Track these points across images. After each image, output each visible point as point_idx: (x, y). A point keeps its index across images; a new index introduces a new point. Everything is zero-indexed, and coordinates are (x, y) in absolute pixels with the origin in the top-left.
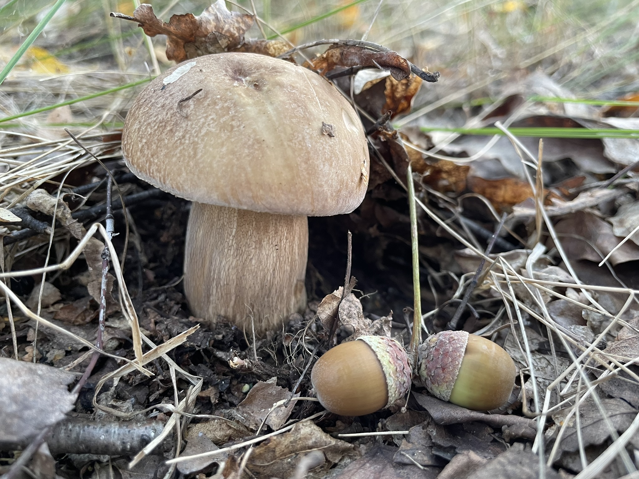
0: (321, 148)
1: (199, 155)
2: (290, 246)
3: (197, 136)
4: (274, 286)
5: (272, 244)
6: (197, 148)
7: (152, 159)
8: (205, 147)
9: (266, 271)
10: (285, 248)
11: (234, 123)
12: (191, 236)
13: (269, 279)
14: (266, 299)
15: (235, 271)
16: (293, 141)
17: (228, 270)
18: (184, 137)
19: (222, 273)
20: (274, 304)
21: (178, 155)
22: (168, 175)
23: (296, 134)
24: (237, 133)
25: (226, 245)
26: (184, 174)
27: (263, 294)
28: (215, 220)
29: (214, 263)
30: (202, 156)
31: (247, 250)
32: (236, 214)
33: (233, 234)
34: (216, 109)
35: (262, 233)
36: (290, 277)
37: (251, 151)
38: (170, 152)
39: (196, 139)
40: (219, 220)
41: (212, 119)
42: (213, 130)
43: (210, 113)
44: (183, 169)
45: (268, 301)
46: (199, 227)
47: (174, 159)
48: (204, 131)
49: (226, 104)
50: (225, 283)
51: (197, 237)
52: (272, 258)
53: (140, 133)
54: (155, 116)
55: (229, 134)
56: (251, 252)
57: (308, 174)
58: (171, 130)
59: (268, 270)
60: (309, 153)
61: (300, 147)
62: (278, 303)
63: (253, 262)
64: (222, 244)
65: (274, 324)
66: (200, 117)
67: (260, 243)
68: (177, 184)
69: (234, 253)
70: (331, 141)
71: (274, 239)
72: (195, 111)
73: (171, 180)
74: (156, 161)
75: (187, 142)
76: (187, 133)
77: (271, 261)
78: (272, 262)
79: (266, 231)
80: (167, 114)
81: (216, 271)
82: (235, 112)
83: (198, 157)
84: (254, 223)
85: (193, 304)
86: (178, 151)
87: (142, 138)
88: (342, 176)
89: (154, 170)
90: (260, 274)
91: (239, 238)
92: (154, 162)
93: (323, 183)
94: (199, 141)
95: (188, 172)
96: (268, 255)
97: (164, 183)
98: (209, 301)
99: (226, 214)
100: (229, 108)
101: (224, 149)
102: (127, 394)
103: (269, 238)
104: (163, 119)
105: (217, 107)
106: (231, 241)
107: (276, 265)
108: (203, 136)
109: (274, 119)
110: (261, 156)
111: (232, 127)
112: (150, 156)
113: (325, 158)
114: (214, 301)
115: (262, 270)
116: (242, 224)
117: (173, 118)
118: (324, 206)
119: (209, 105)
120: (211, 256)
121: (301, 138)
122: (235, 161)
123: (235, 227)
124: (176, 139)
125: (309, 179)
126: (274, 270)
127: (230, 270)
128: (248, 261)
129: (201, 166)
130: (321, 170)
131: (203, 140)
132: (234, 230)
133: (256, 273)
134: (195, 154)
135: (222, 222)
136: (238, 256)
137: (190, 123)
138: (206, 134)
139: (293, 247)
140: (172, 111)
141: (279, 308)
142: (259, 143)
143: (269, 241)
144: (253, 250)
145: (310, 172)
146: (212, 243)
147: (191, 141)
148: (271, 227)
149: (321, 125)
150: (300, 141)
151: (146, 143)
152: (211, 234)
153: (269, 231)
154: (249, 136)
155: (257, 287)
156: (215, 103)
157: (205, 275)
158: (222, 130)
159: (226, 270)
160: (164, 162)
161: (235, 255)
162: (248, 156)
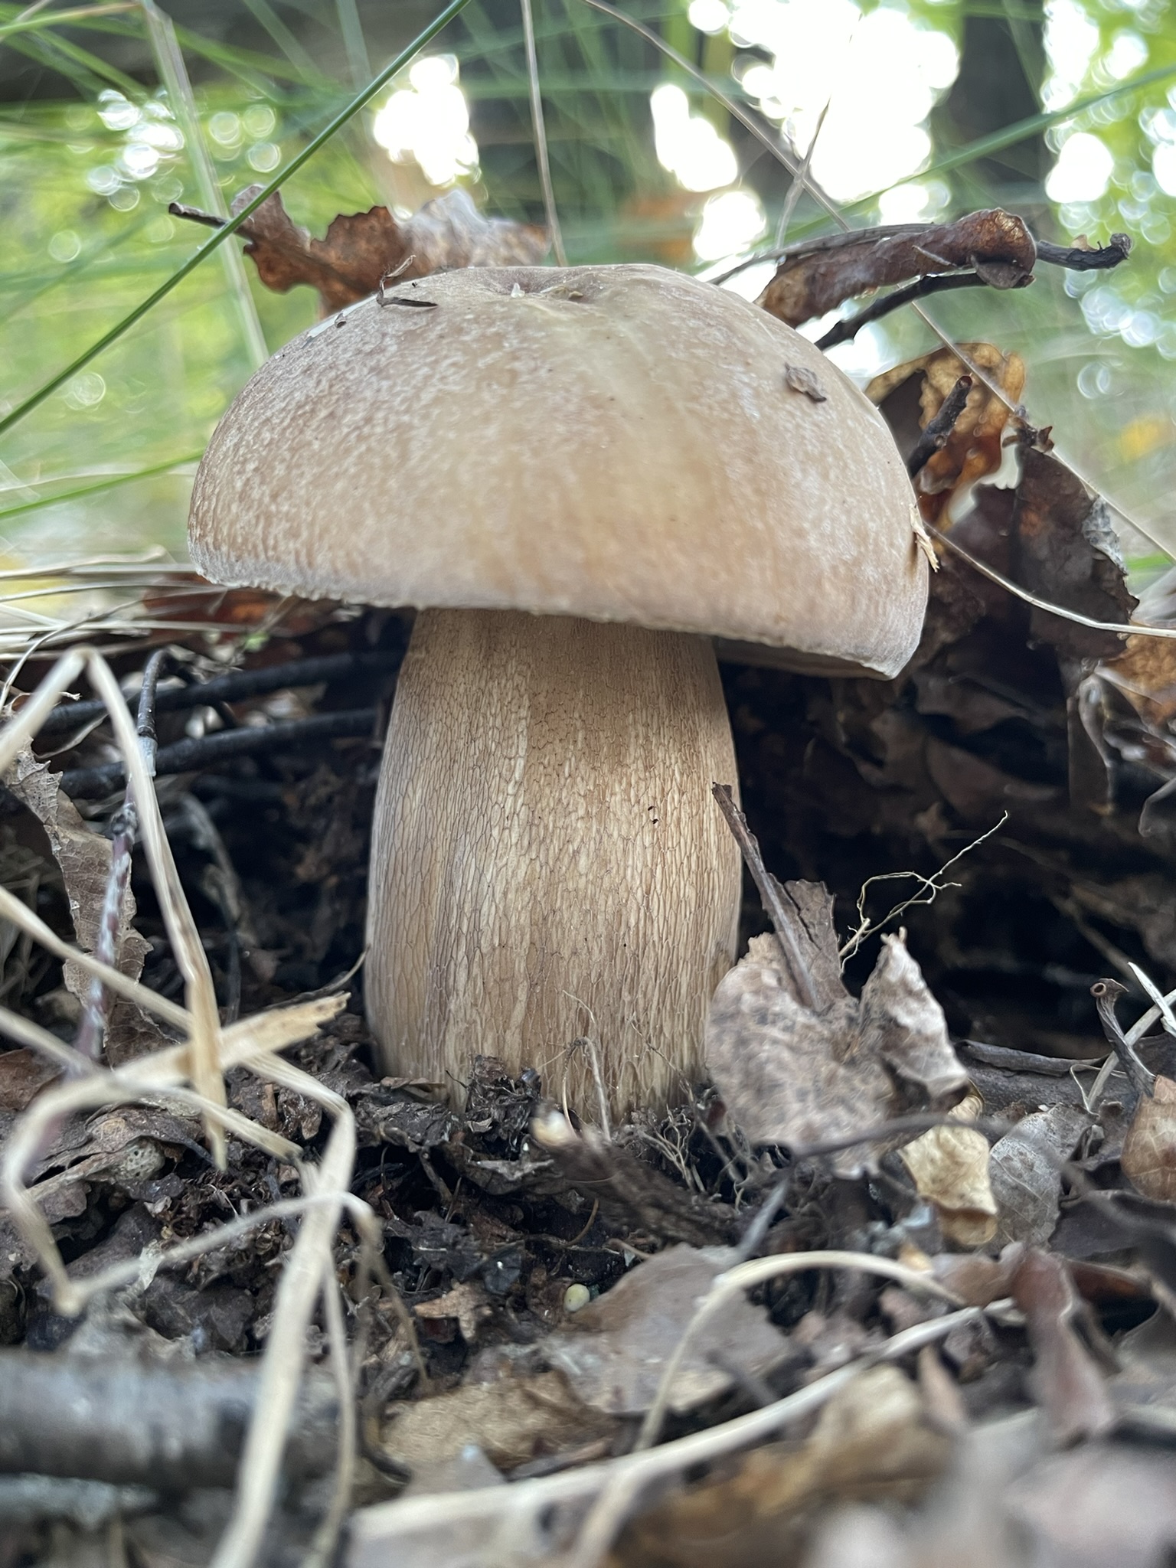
0: (789, 426)
1: (416, 455)
2: (691, 817)
3: (407, 411)
4: (650, 949)
5: (638, 802)
6: (409, 440)
7: (273, 508)
8: (432, 433)
9: (623, 894)
10: (679, 820)
11: (517, 365)
12: (387, 813)
13: (633, 922)
14: (626, 997)
15: (527, 894)
16: (703, 400)
17: (505, 894)
18: (368, 420)
19: (485, 909)
20: (653, 1013)
21: (352, 470)
22: (321, 537)
23: (708, 383)
24: (529, 387)
25: (496, 815)
26: (370, 521)
27: (618, 977)
28: (461, 743)
29: (458, 883)
30: (424, 458)
31: (560, 824)
32: (523, 713)
33: (517, 775)
34: (464, 343)
35: (606, 768)
36: (698, 925)
37: (576, 428)
38: (329, 468)
39: (406, 418)
40: (474, 740)
41: (454, 364)
42: (456, 388)
43: (444, 352)
44: (367, 505)
45: (634, 1004)
46: (411, 779)
47: (339, 486)
48: (427, 397)
49: (493, 330)
50: (496, 942)
51: (407, 811)
52: (639, 849)
53: (241, 452)
54: (285, 399)
55: (505, 392)
56: (575, 830)
57: (758, 492)
58: (332, 415)
59: (629, 890)
60: (752, 432)
61: (726, 416)
62: (665, 1014)
63: (583, 862)
64: (482, 813)
65: (653, 1091)
66: (415, 366)
67: (602, 801)
68: (348, 555)
69: (521, 837)
70: (819, 413)
71: (642, 785)
72: (402, 356)
73: (330, 548)
74: (285, 508)
75: (379, 430)
76: (378, 409)
77: (637, 861)
78: (639, 865)
79: (618, 761)
80: (319, 382)
81: (467, 908)
82: (522, 342)
83: (413, 463)
84: (580, 736)
85: (394, 1044)
86: (351, 459)
87: (245, 462)
88: (860, 516)
89: (280, 536)
90: (606, 905)
91: (535, 787)
92: (278, 512)
93: (806, 525)
94: (416, 421)
95: (383, 510)
96: (626, 840)
97: (310, 564)
98: (444, 1017)
99: (495, 716)
100: (500, 337)
101: (492, 431)
102: (182, 1312)
103: (629, 784)
104: (308, 397)
105: (467, 338)
106: (509, 799)
107: (653, 876)
108: (426, 406)
109: (640, 348)
110: (606, 438)
111: (514, 374)
112: (267, 500)
113: (806, 453)
114: (461, 1015)
115: (610, 890)
116: (543, 742)
117: (334, 389)
118: (812, 607)
119: (442, 337)
120: (450, 862)
121: (725, 395)
122: (527, 459)
123: (522, 753)
124: (345, 430)
125: (763, 509)
126: (648, 892)
127: (510, 896)
128: (566, 860)
129: (423, 484)
130: (797, 485)
131: (425, 417)
132: (521, 763)
133: (593, 901)
134: (404, 456)
135: (480, 743)
136: (534, 847)
137: (385, 384)
138: (437, 401)
139: (701, 822)
140: (333, 374)
141: (666, 1030)
142: (598, 407)
143: (626, 791)
144: (580, 824)
145: (764, 486)
146: (451, 820)
147: (391, 426)
148: (632, 749)
149: (783, 370)
150: (725, 401)
151: (256, 470)
152: (447, 791)
153: (628, 761)
154: (568, 391)
155: (596, 950)
156: (460, 331)
157: (432, 932)
158: (484, 384)
159: (498, 896)
160: (308, 504)
161: (526, 843)
162: (566, 440)
